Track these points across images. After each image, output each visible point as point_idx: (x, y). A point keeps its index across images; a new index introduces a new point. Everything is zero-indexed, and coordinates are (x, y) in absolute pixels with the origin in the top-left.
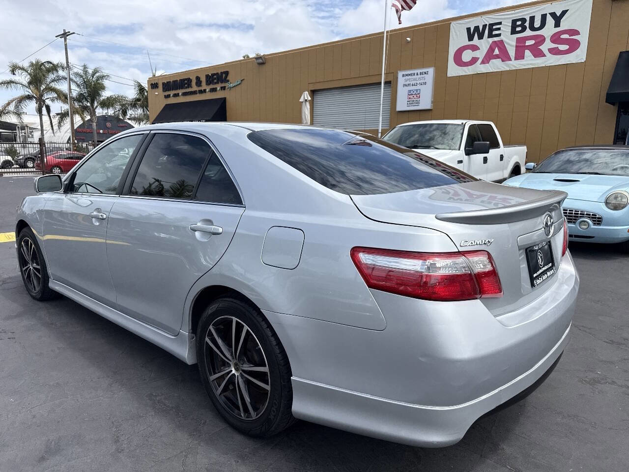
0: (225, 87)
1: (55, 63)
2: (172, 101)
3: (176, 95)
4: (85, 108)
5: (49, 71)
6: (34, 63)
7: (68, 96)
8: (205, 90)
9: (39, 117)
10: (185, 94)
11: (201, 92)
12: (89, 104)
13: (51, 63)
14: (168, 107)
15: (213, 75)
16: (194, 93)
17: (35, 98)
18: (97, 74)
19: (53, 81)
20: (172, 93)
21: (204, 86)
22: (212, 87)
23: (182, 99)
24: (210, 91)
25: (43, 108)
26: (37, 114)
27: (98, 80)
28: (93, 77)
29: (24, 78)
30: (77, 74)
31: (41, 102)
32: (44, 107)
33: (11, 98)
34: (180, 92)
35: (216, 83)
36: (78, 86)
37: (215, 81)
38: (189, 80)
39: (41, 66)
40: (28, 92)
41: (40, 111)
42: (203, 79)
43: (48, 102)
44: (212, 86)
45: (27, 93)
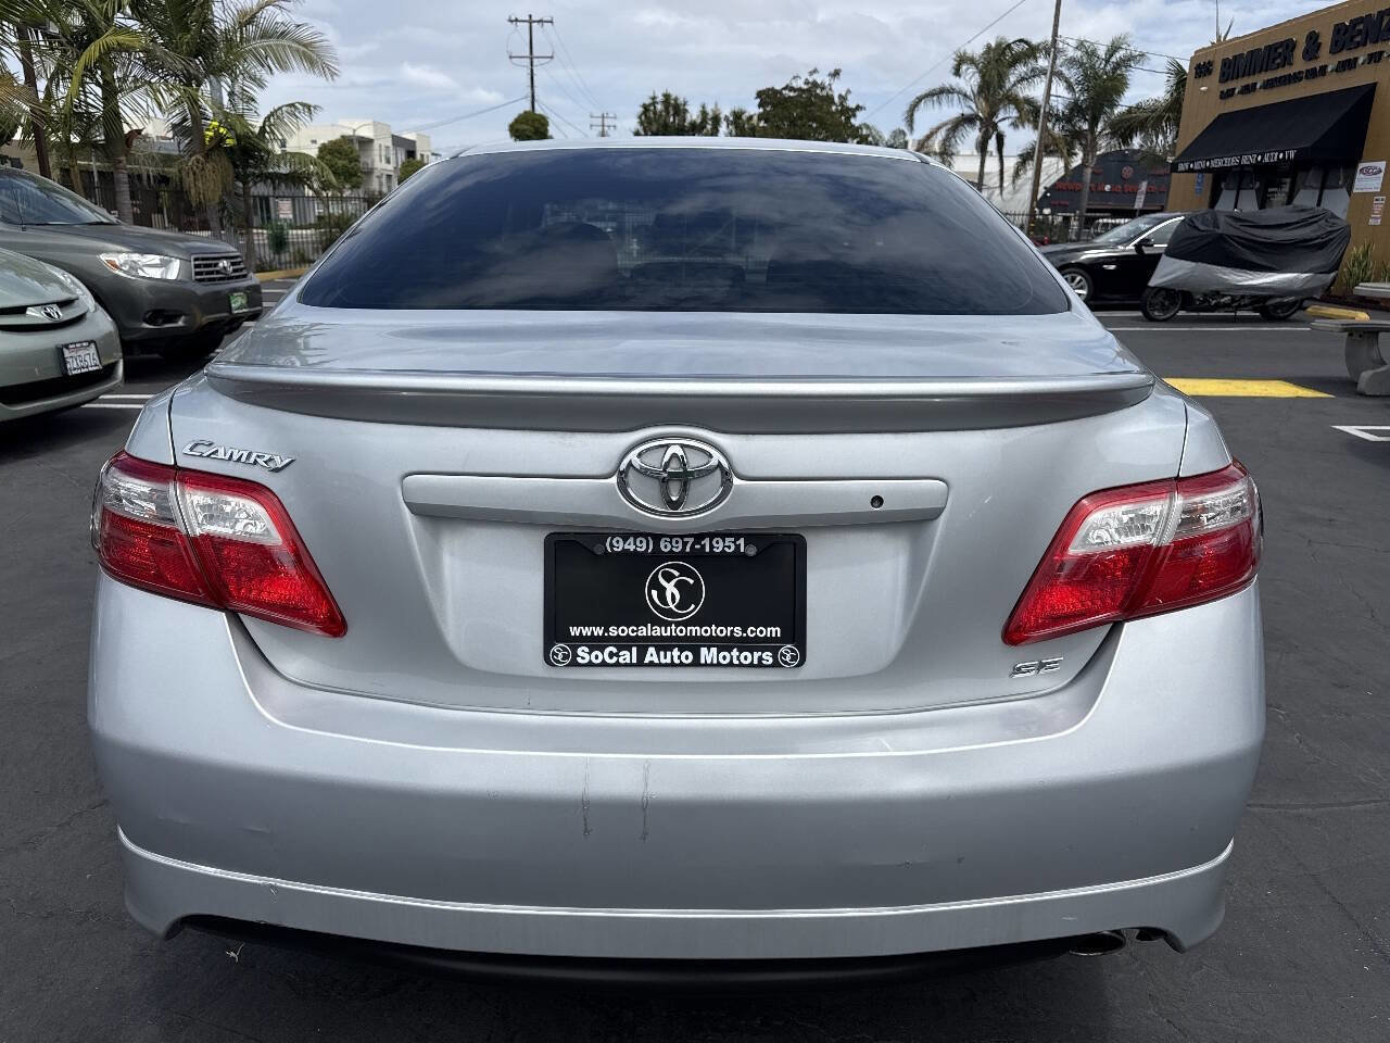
0: (1381, 53)
1: (1035, 42)
2: (1239, 103)
3: (1248, 89)
4: (1077, 135)
5: (1017, 59)
6: (993, 45)
7: (1042, 111)
8: (1323, 69)
9: (979, 160)
10: (1269, 85)
11: (1313, 74)
12: (1085, 127)
13: (1026, 43)
14: (1223, 121)
15: (1355, 23)
16: (1296, 78)
17: (981, 119)
18: (1118, 55)
19: (1021, 80)
20: (1238, 84)
21: (1326, 59)
22: (1343, 59)
23: (1261, 99)
24: (1336, 71)
25: (990, 142)
26: (976, 153)
27: (1114, 69)
28: (1107, 61)
29: (970, 81)
30: (1072, 61)
31: (989, 127)
32: (994, 136)
33: (935, 124)
34: (1259, 79)
35: (1358, 45)
36: (1070, 87)
37: (1358, 39)
38: (1290, 45)
39: (1005, 49)
40: (967, 109)
41: (982, 148)
42: (1326, 40)
43: (1004, 126)
44: (1345, 56)
45: (967, 111)
